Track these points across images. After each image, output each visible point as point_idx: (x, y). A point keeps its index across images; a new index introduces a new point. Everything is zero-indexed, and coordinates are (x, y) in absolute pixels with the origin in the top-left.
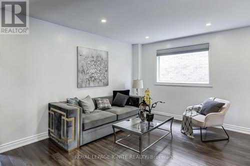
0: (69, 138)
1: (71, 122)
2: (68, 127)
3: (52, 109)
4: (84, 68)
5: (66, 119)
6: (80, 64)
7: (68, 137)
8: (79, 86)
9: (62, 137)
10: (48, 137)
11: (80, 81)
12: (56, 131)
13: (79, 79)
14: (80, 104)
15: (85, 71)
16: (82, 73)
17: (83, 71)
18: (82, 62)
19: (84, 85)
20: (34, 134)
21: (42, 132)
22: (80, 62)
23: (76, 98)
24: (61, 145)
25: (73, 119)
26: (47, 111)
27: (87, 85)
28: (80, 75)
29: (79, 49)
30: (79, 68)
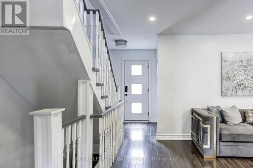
0: (204, 144)
1: (207, 128)
2: (204, 133)
3: (194, 114)
4: (230, 75)
5: (202, 125)
6: (224, 71)
7: (203, 142)
8: (223, 94)
9: (200, 142)
10: (191, 139)
11: (224, 89)
12: (196, 135)
13: (223, 87)
14: (221, 113)
15: (231, 78)
16: (226, 80)
17: (229, 78)
18: (227, 68)
19: (229, 93)
20: (180, 133)
21: (186, 133)
22: (224, 68)
23: (219, 106)
24: (199, 148)
25: (208, 126)
26: (191, 116)
27: (234, 94)
28: (225, 82)
29: (223, 54)
30: (223, 75)
